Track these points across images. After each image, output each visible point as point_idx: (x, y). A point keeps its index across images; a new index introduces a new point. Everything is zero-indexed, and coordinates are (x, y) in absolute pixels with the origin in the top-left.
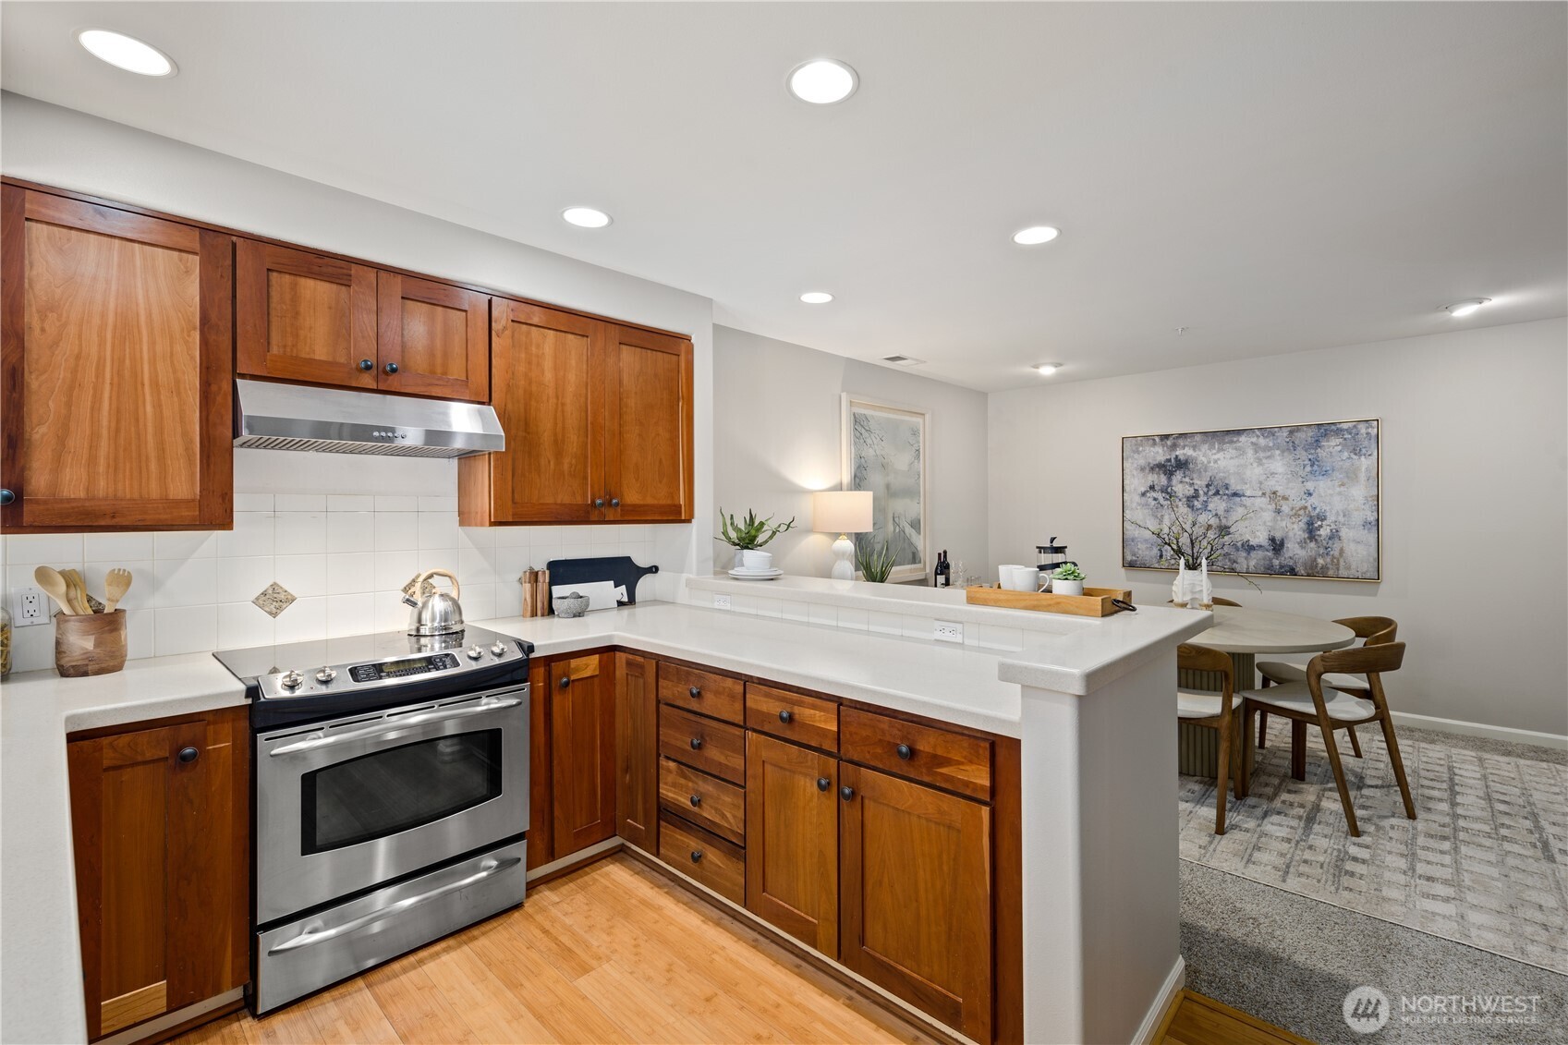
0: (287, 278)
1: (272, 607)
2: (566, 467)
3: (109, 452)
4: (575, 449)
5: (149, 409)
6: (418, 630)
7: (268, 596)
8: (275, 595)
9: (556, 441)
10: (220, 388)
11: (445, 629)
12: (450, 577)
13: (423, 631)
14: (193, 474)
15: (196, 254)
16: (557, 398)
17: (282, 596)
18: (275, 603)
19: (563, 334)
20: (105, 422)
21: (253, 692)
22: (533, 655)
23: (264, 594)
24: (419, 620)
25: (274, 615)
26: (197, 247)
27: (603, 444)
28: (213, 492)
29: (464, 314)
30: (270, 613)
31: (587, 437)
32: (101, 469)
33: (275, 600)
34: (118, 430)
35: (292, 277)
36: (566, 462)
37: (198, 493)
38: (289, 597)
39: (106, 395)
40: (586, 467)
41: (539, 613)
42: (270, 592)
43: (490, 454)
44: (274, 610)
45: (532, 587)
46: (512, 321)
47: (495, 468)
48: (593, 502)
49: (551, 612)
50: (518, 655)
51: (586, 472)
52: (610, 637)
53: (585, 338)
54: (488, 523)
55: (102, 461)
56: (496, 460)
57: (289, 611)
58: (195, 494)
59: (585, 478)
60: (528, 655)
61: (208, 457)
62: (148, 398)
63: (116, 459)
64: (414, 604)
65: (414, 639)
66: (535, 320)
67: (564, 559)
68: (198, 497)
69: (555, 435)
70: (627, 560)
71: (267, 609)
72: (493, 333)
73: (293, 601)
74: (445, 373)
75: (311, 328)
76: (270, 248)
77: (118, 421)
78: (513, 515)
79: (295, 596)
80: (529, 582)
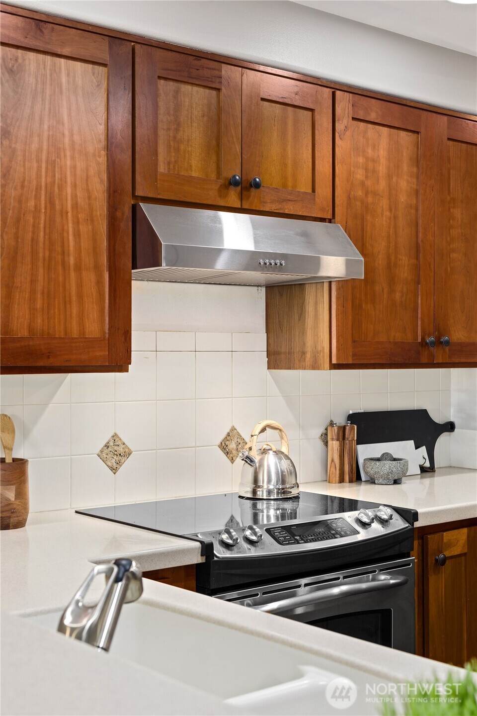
0: (171, 85)
1: (114, 461)
2: (398, 296)
3: (44, 287)
4: (406, 275)
5: (71, 238)
6: (254, 492)
7: (110, 449)
8: (116, 448)
10: (123, 214)
11: (284, 493)
12: (280, 430)
13: (260, 494)
14: (102, 310)
15: (105, 65)
16: (390, 210)
17: (120, 449)
18: (115, 457)
19: (396, 131)
21: (207, 549)
22: (417, 524)
23: (107, 446)
24: (256, 481)
25: (115, 471)
26: (105, 57)
27: (432, 267)
28: (118, 329)
29: (310, 113)
30: (112, 469)
31: (418, 259)
32: (39, 305)
33: (115, 454)
35: (176, 84)
36: (399, 290)
37: (107, 331)
38: (127, 450)
40: (416, 296)
41: (347, 478)
42: (112, 444)
43: (330, 283)
44: (115, 465)
46: (353, 118)
47: (338, 298)
48: (423, 339)
49: (359, 478)
50: (399, 524)
51: (416, 303)
53: (416, 135)
54: (327, 365)
55: (39, 297)
56: (338, 290)
57: (128, 464)
58: (104, 333)
59: (416, 310)
60: (413, 525)
61: (115, 290)
62: (70, 227)
63: (49, 294)
64: (251, 462)
65: (249, 503)
66: (373, 117)
67: (362, 411)
68: (107, 336)
69: (389, 257)
70: (423, 414)
71: (110, 464)
72: (337, 134)
73: (129, 454)
74: (294, 186)
75: (188, 140)
76: (159, 53)
78: (354, 355)
79: (132, 449)
80: (338, 440)
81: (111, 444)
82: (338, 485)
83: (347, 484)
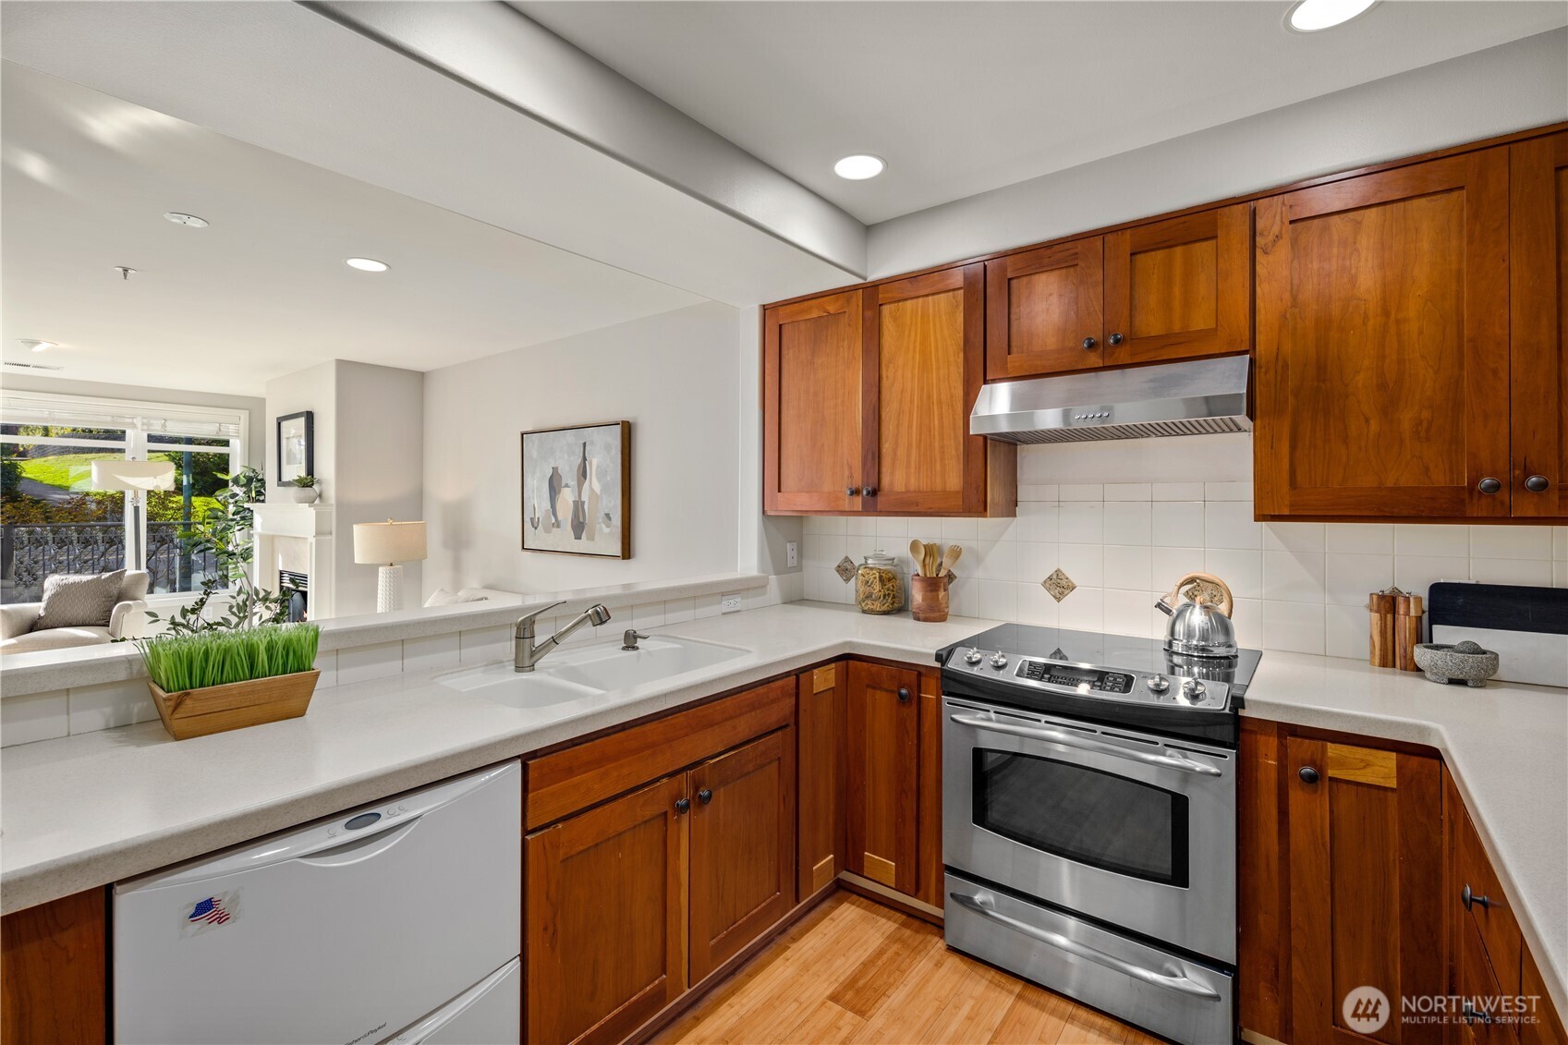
0: (1024, 280)
1: (1057, 591)
2: (1406, 425)
5: (936, 422)
7: (1053, 581)
8: (1059, 581)
9: (1382, 386)
14: (960, 470)
17: (1064, 583)
18: (1059, 589)
20: (914, 437)
21: (940, 658)
22: (1245, 713)
23: (1050, 578)
24: (1172, 633)
25: (1059, 600)
26: (962, 282)
28: (971, 484)
30: (1055, 597)
31: (1461, 367)
32: (912, 470)
33: (1059, 586)
34: (920, 440)
35: (1028, 278)
36: (1406, 418)
38: (1071, 584)
39: (915, 415)
41: (1398, 662)
44: (1058, 595)
45: (1383, 620)
46: (1291, 222)
48: (1474, 482)
51: (1457, 432)
52: (1422, 730)
55: (913, 464)
57: (1071, 596)
58: (960, 486)
61: (968, 455)
62: (936, 414)
63: (920, 461)
64: (1168, 612)
68: (962, 489)
69: (1382, 375)
71: (1053, 593)
72: (1258, 251)
73: (1073, 588)
74: (1186, 327)
77: (920, 435)
78: (1291, 506)
79: (1076, 584)
80: (1377, 612)
81: (1055, 577)
82: (1377, 668)
83: (1397, 670)
